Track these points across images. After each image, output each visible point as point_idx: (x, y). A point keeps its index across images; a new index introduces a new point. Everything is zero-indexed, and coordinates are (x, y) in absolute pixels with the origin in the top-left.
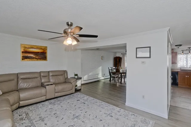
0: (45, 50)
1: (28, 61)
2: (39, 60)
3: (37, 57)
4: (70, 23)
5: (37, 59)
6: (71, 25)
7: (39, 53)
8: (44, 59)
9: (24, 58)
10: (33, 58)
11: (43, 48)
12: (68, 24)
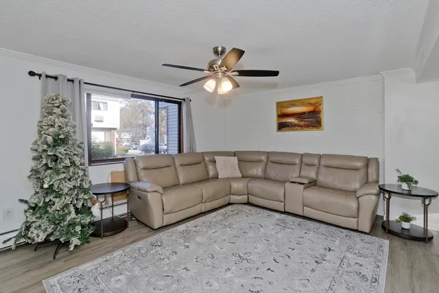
0: (317, 105)
1: (286, 130)
2: (306, 129)
3: (302, 123)
4: (220, 49)
5: (301, 126)
6: (223, 52)
7: (304, 113)
8: (315, 127)
9: (281, 127)
10: (295, 125)
11: (312, 102)
12: (216, 52)
